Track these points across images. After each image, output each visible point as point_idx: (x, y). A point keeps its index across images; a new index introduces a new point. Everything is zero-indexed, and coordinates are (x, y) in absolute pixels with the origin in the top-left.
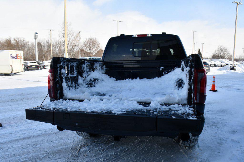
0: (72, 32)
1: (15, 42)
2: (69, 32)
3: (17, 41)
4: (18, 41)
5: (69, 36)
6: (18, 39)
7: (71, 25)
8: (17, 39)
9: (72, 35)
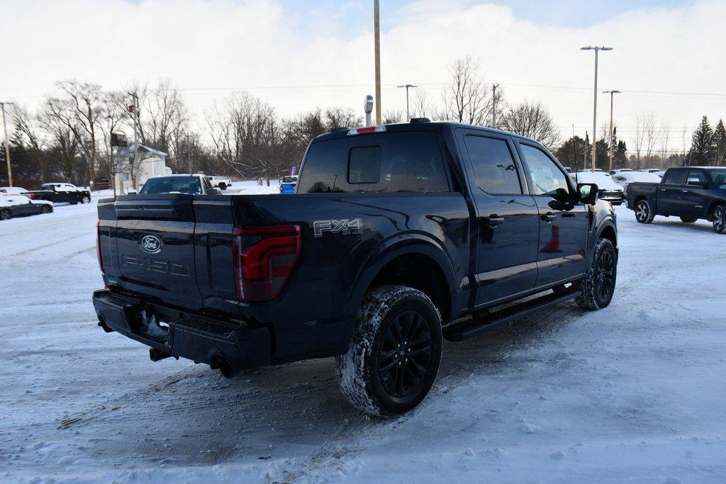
0: (481, 87)
1: (329, 120)
2: (473, 88)
3: (333, 117)
4: (336, 117)
5: (473, 99)
6: (338, 112)
7: (478, 65)
8: (334, 113)
9: (481, 95)
